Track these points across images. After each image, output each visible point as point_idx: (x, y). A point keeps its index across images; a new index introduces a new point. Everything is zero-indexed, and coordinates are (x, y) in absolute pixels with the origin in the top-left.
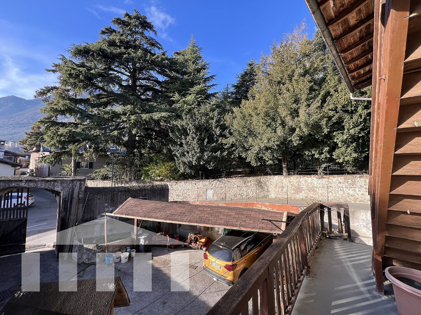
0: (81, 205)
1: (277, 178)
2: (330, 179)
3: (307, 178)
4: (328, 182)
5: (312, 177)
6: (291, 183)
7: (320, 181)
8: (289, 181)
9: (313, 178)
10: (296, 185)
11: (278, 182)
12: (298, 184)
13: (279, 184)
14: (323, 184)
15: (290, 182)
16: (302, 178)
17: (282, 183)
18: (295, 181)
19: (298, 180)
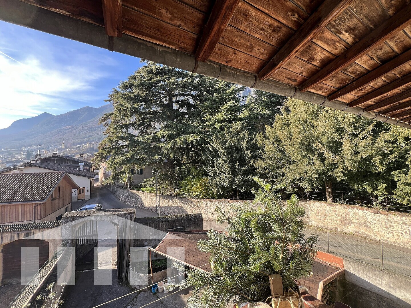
0: (132, 234)
1: (318, 205)
2: (390, 217)
3: (357, 210)
4: (387, 219)
5: (365, 210)
6: (336, 213)
7: (376, 216)
8: (333, 209)
9: (366, 212)
10: (343, 215)
11: (320, 208)
12: (346, 215)
13: (322, 211)
14: (380, 220)
15: (335, 211)
16: (350, 209)
17: (325, 211)
18: (341, 210)
19: (345, 210)
